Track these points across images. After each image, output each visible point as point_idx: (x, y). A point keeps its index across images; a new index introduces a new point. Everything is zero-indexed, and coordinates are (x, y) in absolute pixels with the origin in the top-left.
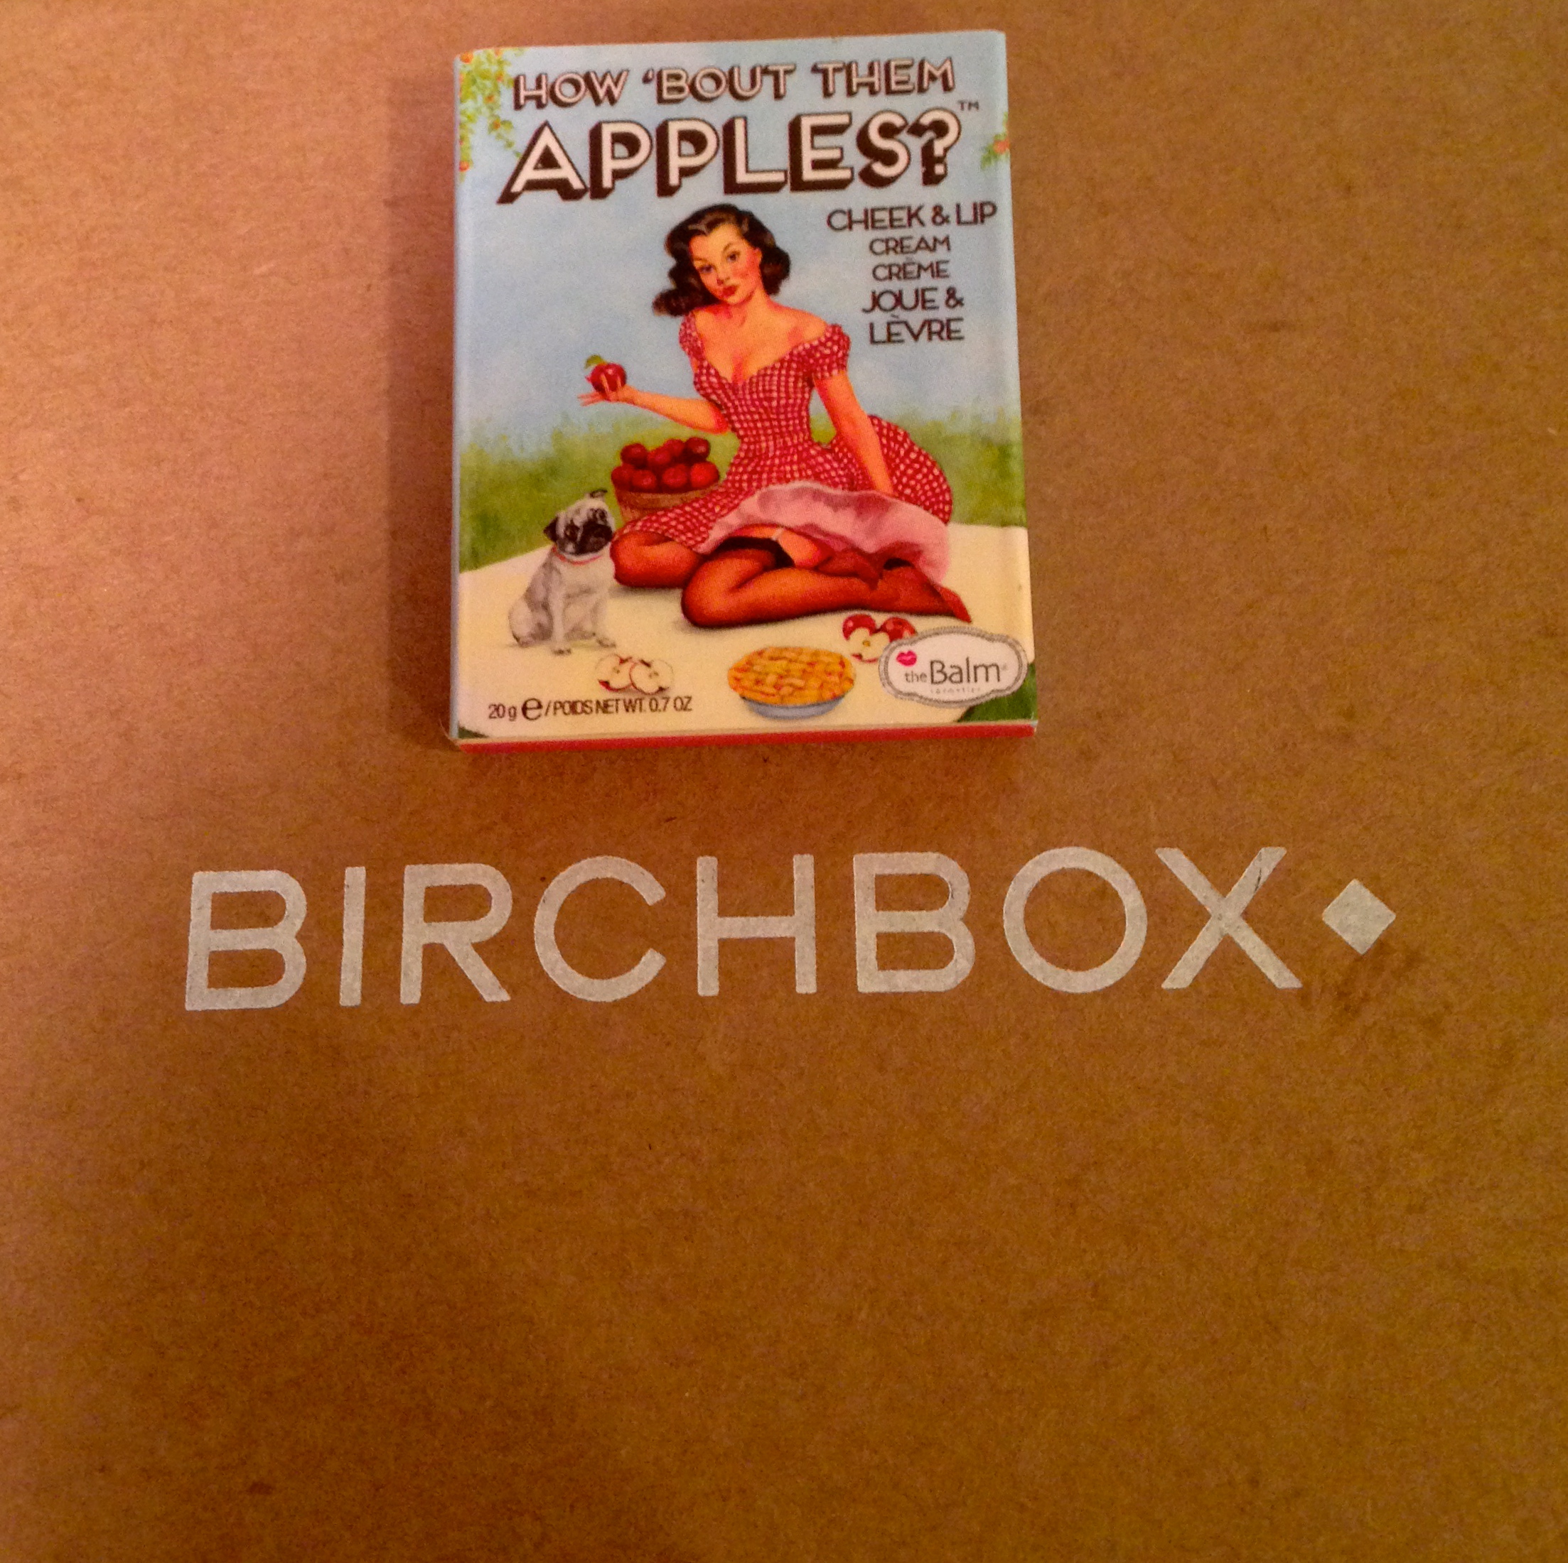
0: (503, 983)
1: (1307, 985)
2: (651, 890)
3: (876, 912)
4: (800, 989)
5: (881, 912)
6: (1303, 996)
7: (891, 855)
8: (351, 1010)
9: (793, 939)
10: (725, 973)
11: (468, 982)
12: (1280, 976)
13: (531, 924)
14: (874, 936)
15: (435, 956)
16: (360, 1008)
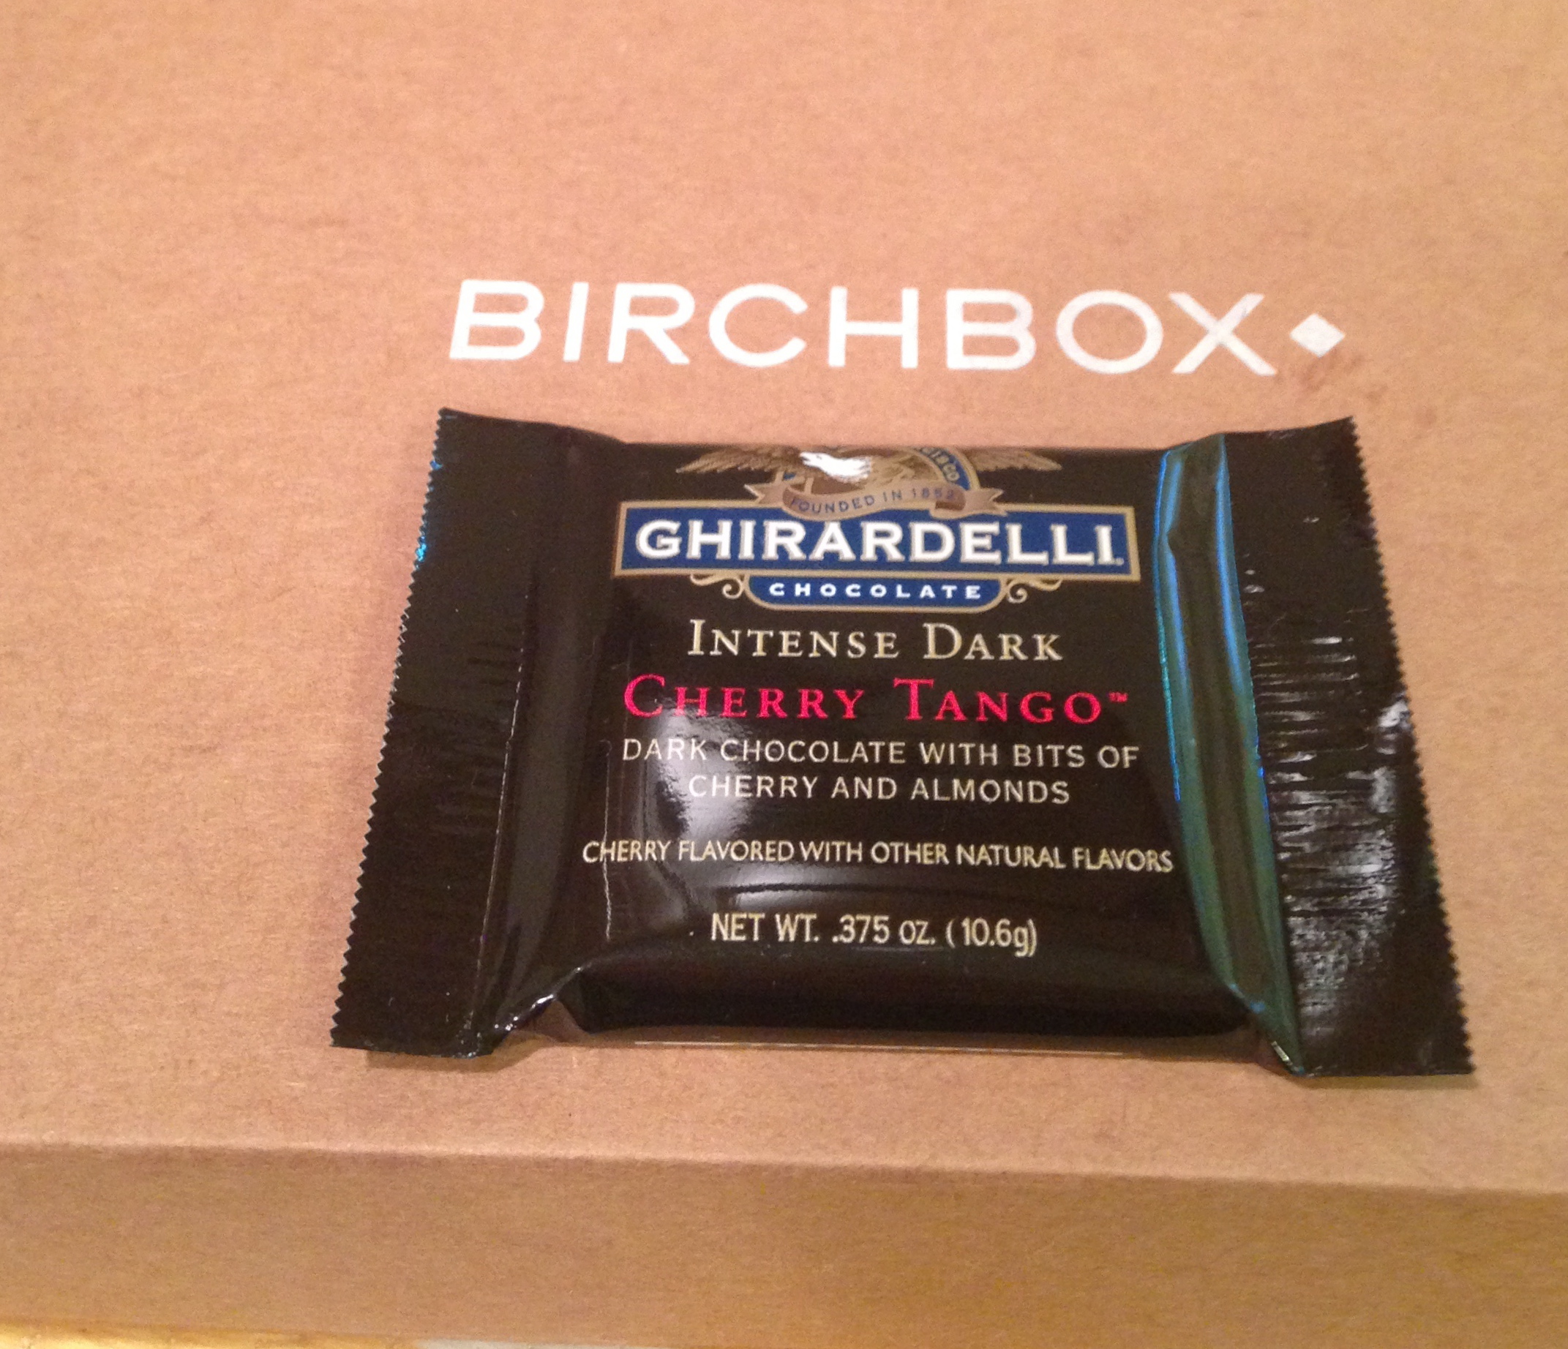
0: (685, 352)
1: (1280, 371)
2: (796, 304)
3: (963, 323)
4: (905, 364)
5: (968, 324)
6: (1278, 379)
7: (975, 291)
8: (571, 364)
9: (901, 337)
10: (849, 355)
11: (659, 353)
12: (1260, 367)
13: (707, 321)
14: (961, 336)
15: (637, 340)
16: (578, 363)
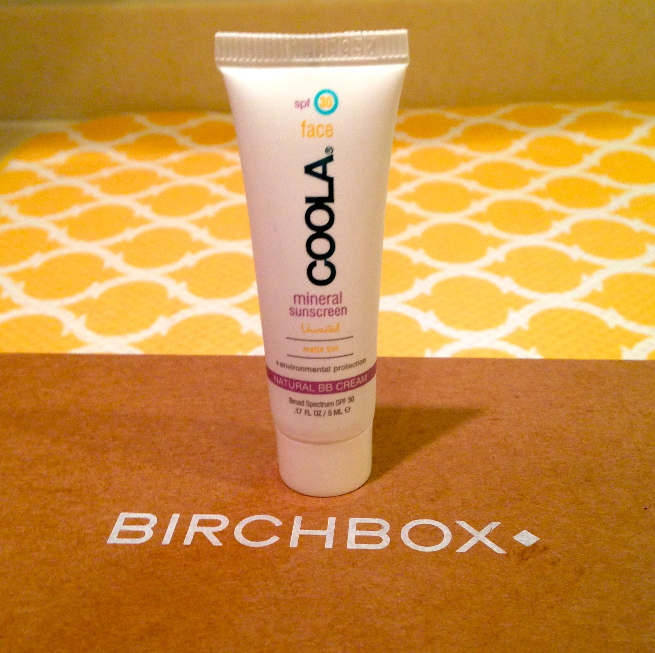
0: (221, 541)
1: (508, 553)
2: (277, 522)
3: (356, 531)
4: (327, 547)
5: (358, 531)
6: (507, 555)
7: (363, 519)
8: (165, 545)
9: (326, 536)
10: (300, 543)
11: (209, 541)
12: (499, 550)
13: (234, 529)
14: (355, 536)
15: (199, 536)
16: (168, 545)
